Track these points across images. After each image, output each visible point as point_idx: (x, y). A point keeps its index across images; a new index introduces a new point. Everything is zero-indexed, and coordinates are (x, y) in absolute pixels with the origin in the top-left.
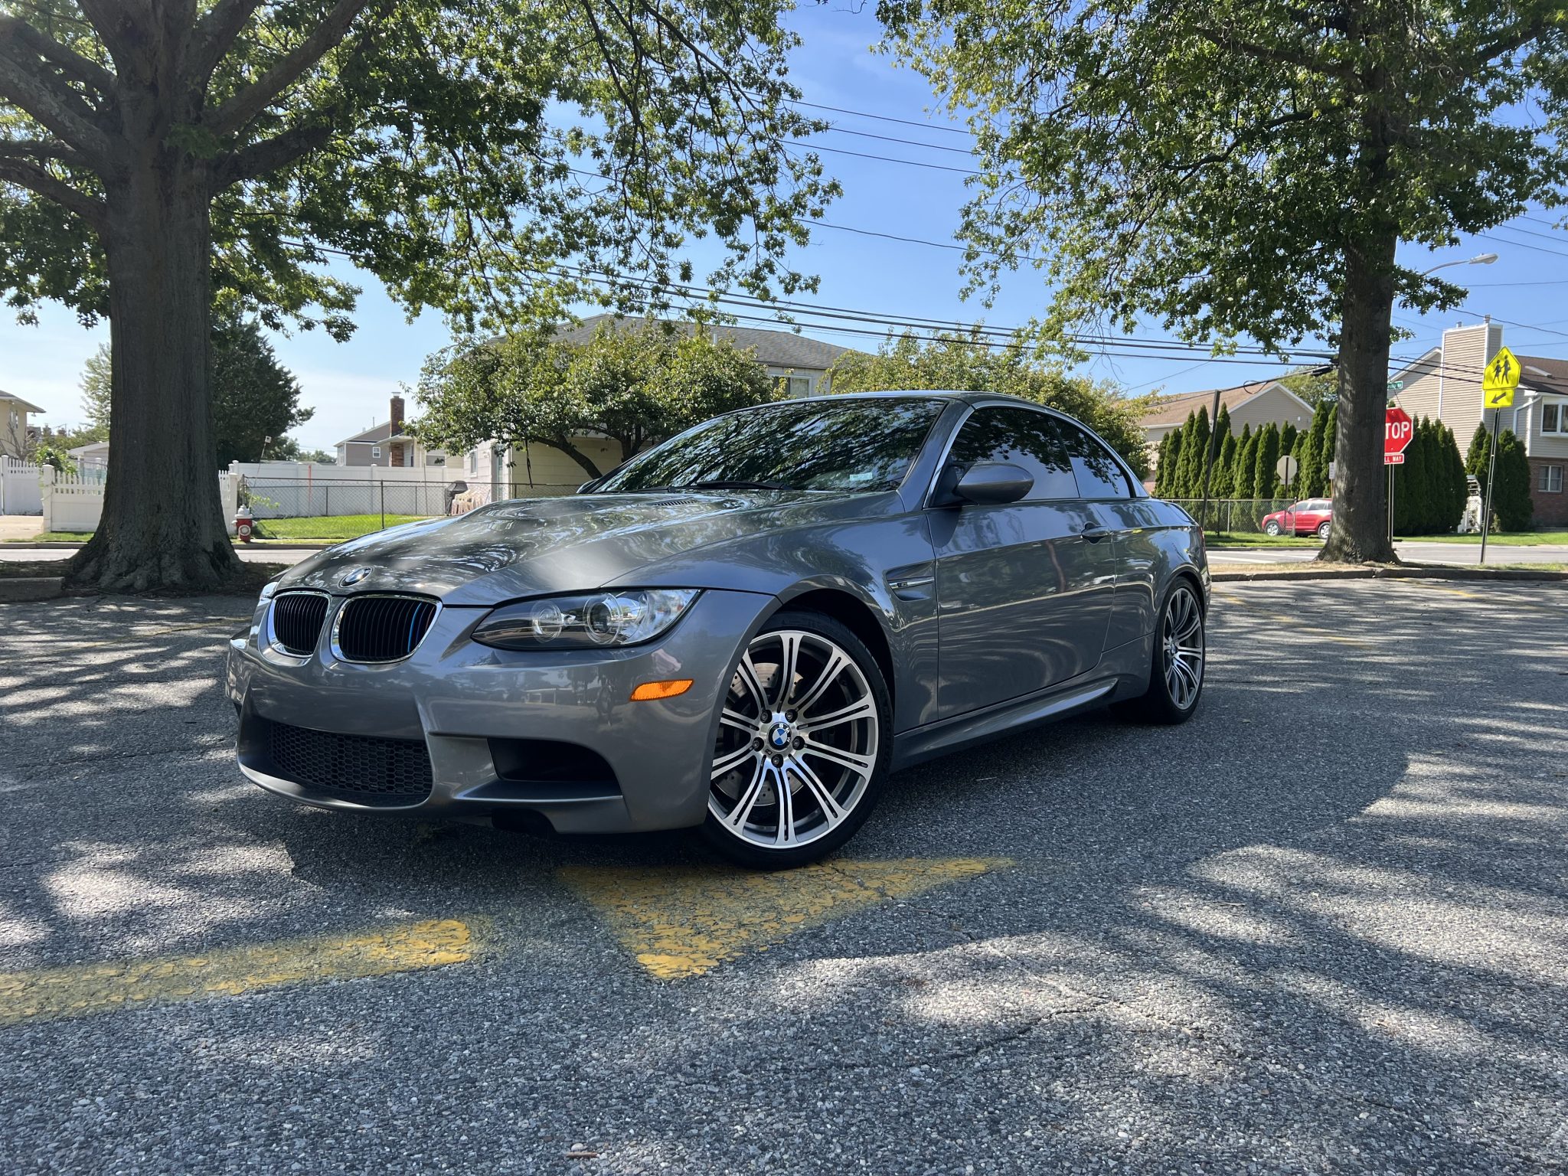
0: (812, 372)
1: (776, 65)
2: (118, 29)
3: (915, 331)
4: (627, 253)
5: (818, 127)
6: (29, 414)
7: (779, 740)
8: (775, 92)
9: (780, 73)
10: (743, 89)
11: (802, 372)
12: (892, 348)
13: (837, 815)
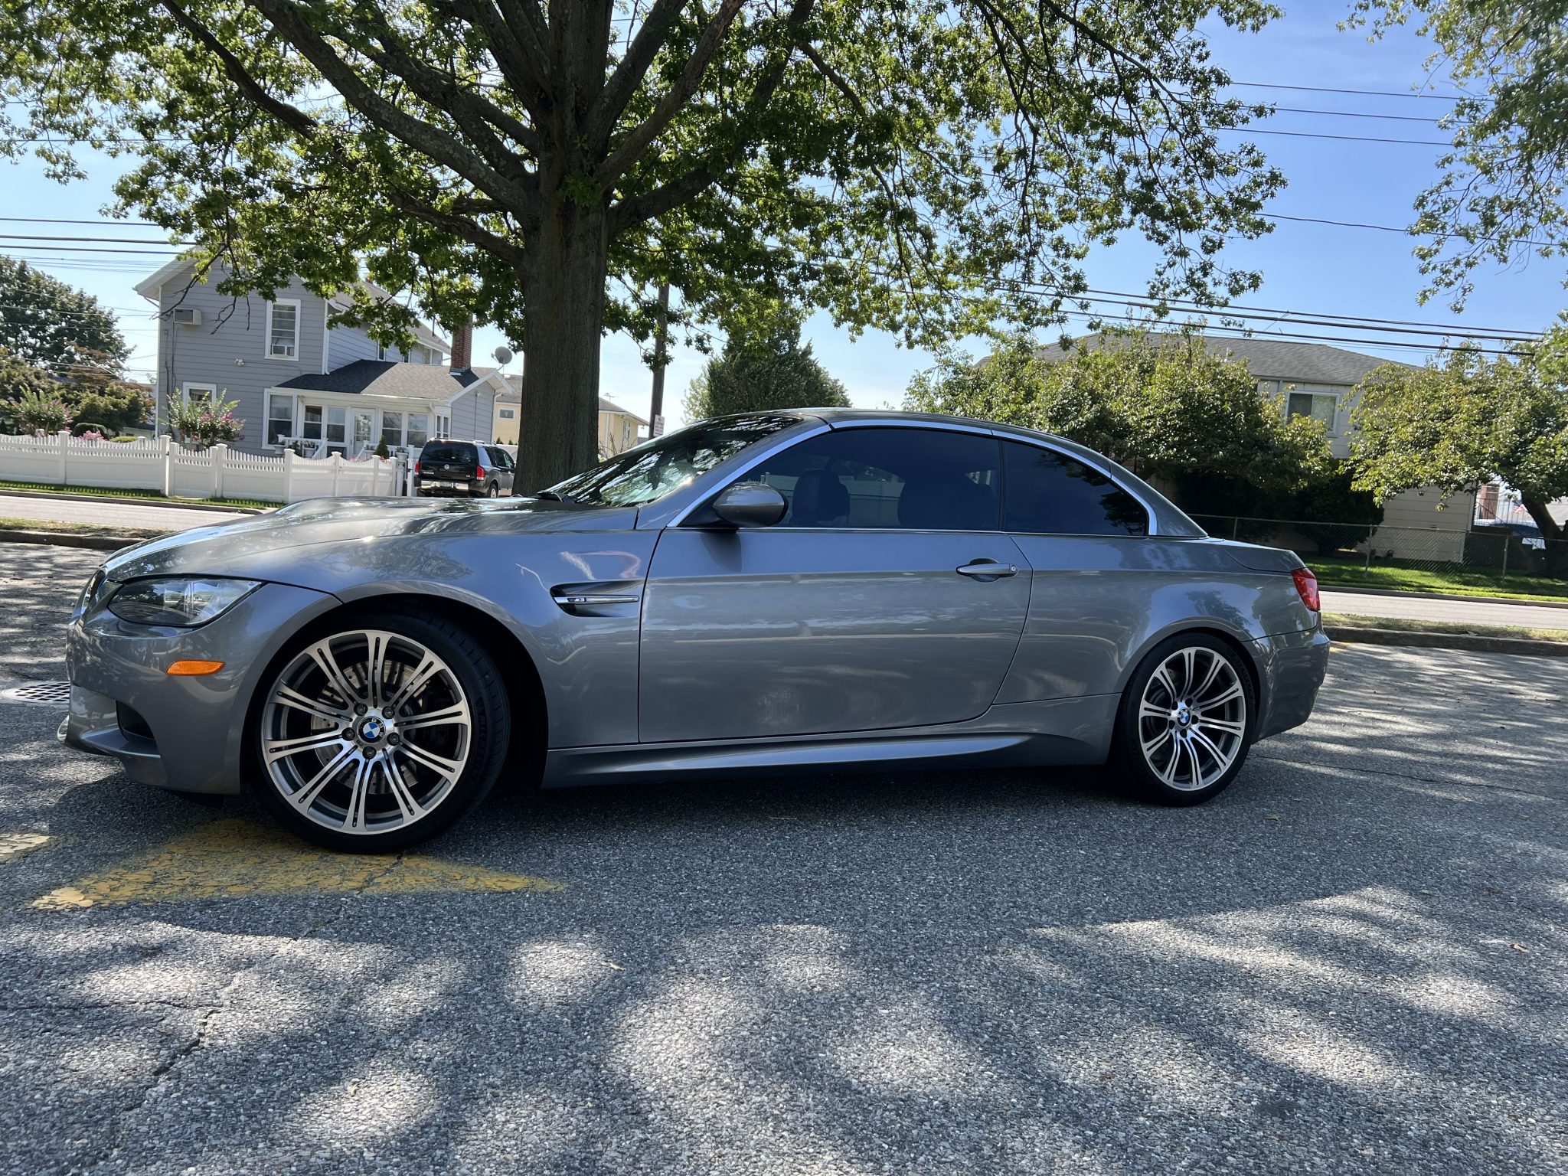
0: (1341, 389)
1: (1197, 52)
2: (536, 100)
3: (1475, 343)
4: (1029, 267)
5: (1260, 112)
6: (640, 427)
7: (370, 733)
8: (1202, 82)
9: (1201, 58)
10: (1163, 83)
11: (1329, 388)
12: (1442, 364)
13: (413, 813)
